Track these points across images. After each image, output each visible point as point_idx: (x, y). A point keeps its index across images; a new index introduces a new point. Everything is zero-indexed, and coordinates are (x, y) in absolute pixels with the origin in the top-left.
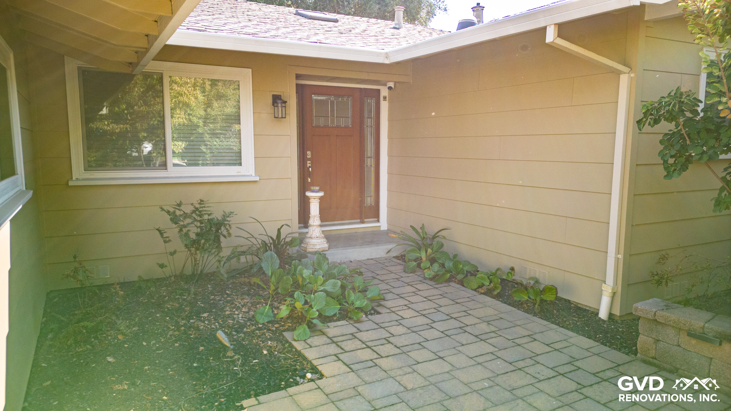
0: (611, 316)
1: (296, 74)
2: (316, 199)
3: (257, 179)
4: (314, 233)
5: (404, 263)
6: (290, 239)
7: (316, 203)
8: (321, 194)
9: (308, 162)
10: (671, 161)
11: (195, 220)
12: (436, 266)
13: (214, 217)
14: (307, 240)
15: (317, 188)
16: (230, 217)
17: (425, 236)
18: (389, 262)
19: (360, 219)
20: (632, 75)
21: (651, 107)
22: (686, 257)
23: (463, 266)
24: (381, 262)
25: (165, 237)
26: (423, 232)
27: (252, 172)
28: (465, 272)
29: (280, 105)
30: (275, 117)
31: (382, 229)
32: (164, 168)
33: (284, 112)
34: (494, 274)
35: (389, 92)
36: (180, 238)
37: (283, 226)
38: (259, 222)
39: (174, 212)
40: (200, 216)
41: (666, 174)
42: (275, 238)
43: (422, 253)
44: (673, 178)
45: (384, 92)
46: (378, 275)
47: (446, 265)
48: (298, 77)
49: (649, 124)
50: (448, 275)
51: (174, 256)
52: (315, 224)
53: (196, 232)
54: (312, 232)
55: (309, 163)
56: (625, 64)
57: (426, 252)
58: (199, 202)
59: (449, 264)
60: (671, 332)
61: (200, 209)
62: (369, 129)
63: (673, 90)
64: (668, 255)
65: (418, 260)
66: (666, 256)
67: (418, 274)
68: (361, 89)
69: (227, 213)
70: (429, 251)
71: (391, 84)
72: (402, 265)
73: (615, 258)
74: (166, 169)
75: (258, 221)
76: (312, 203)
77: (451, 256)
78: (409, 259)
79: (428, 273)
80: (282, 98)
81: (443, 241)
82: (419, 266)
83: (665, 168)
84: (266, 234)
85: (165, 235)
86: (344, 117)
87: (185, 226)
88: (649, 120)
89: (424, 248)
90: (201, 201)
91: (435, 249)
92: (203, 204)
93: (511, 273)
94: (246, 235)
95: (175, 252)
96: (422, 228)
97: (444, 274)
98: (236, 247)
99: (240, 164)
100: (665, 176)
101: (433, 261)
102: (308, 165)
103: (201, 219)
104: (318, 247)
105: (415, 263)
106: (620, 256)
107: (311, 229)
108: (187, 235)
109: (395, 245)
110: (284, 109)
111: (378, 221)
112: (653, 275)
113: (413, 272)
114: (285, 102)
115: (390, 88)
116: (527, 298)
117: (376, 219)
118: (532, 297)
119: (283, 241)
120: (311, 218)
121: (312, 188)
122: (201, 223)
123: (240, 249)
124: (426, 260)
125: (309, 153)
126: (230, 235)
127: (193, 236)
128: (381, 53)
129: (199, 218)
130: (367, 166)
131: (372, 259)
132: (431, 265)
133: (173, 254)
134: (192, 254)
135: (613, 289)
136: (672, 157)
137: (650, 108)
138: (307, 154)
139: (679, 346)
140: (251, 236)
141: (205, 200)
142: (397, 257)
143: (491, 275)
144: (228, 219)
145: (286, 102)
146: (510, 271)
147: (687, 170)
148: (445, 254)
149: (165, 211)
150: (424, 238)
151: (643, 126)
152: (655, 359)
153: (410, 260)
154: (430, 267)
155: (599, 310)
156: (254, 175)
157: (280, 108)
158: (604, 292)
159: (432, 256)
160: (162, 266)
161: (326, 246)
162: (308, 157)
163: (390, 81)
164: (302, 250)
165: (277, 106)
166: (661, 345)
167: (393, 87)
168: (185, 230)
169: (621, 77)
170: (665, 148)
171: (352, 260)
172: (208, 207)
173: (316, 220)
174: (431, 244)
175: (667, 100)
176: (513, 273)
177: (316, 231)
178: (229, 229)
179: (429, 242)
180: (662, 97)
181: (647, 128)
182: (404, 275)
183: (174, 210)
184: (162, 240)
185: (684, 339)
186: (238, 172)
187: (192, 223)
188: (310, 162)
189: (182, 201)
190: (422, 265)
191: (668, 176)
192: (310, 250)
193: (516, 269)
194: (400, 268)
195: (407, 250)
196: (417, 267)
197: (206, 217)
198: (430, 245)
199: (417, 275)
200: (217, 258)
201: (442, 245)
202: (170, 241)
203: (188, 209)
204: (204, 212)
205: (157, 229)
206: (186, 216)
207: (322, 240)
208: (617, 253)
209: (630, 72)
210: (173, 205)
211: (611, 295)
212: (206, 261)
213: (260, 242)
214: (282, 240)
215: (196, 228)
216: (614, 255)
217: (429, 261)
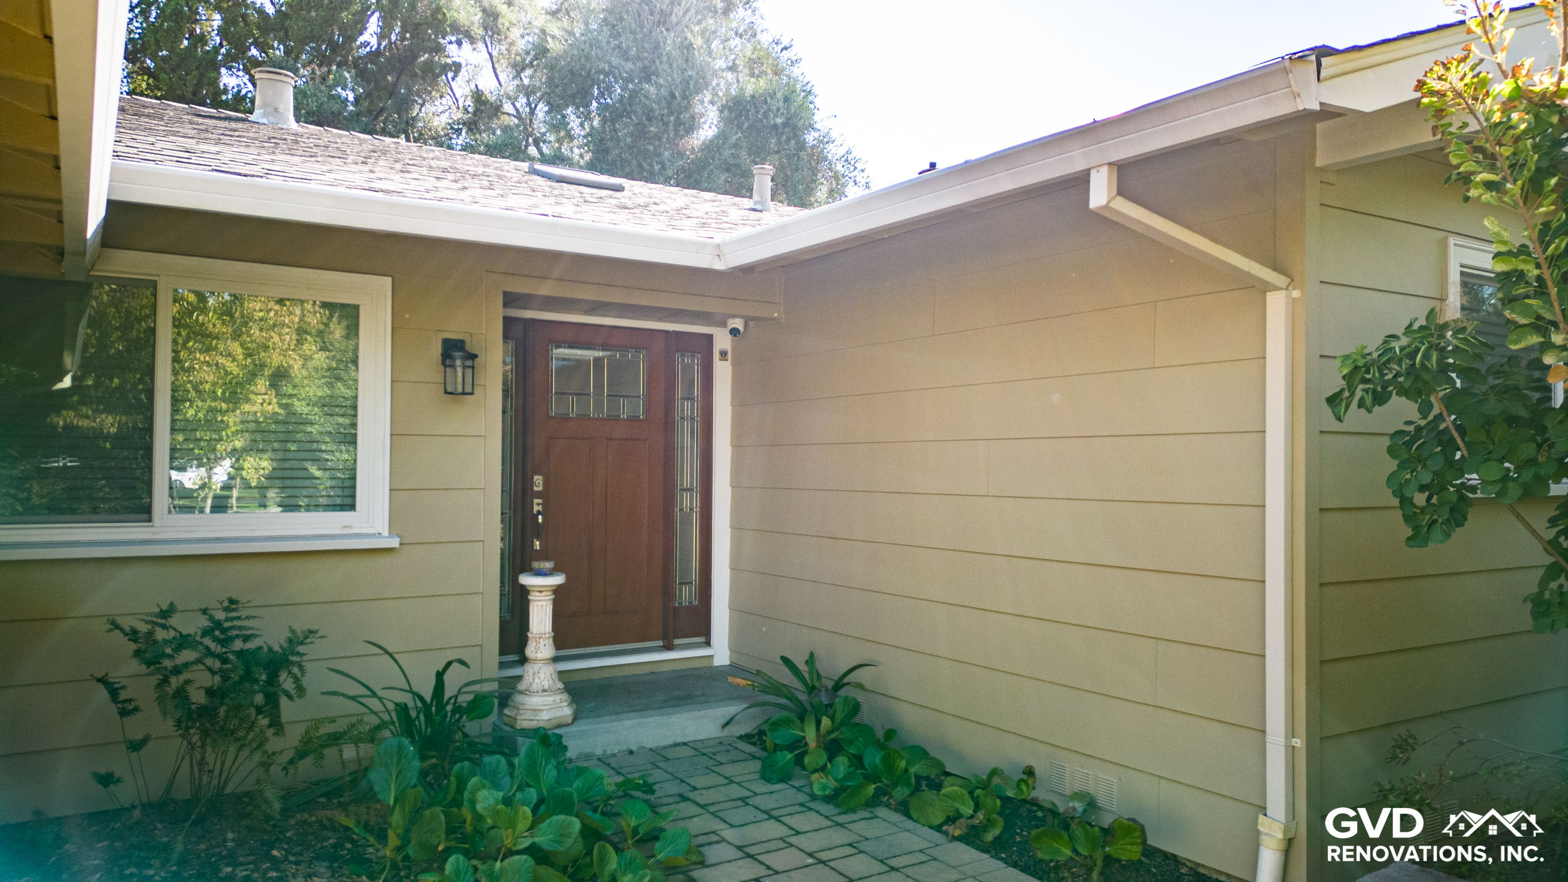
1: (506, 294)
2: (543, 594)
3: (395, 543)
4: (537, 681)
5: (763, 754)
6: (471, 697)
7: (544, 603)
8: (558, 580)
9: (536, 501)
10: (1420, 499)
11: (209, 652)
12: (841, 765)
13: (262, 644)
14: (519, 698)
15: (549, 565)
16: (307, 644)
17: (817, 684)
18: (728, 751)
19: (663, 639)
20: (1296, 294)
21: (1363, 361)
22: (1461, 744)
23: (908, 763)
24: (705, 751)
25: (125, 701)
26: (811, 672)
27: (381, 524)
28: (913, 780)
29: (458, 363)
30: (446, 392)
31: (717, 662)
32: (145, 516)
33: (469, 380)
34: (985, 785)
35: (732, 341)
36: (159, 703)
37: (449, 664)
38: (391, 655)
39: (150, 633)
40: (224, 642)
41: (1409, 532)
42: (428, 698)
43: (807, 728)
44: (1431, 545)
45: (722, 341)
46: (695, 789)
47: (867, 761)
48: (510, 300)
49: (1361, 404)
50: (871, 789)
51: (141, 752)
52: (540, 656)
53: (208, 684)
54: (531, 675)
55: (538, 504)
56: (1275, 267)
57: (818, 723)
58: (226, 604)
59: (873, 758)
61: (227, 625)
62: (687, 425)
63: (1416, 319)
64: (1415, 739)
65: (798, 746)
66: (1410, 741)
67: (797, 784)
68: (667, 333)
69: (300, 634)
70: (826, 722)
71: (738, 324)
72: (759, 758)
73: (1286, 746)
74: (150, 520)
75: (387, 652)
76: (535, 603)
77: (880, 734)
78: (776, 745)
79: (821, 783)
80: (468, 347)
81: (860, 697)
82: (799, 760)
83: (1407, 519)
84: (408, 688)
85: (123, 695)
86: (626, 396)
87: (177, 671)
88: (1359, 394)
89: (813, 715)
90: (232, 601)
91: (839, 716)
92: (234, 610)
93: (1026, 782)
94: (357, 690)
95: (145, 740)
96: (811, 661)
97: (861, 786)
98: (317, 723)
99: (352, 507)
100: (1409, 539)
101: (833, 748)
102: (536, 508)
103: (224, 650)
104: (545, 716)
105: (790, 756)
106: (1298, 742)
107: (529, 670)
108: (181, 694)
109: (745, 706)
110: (469, 372)
111: (708, 643)
112: (1382, 792)
113: (785, 777)
114: (473, 357)
115: (734, 332)
116: (1068, 852)
117: (703, 639)
118: (1081, 850)
119: (452, 701)
120: (530, 642)
121: (536, 565)
122: (225, 661)
123: (327, 729)
124: (818, 746)
125: (538, 479)
126: (301, 690)
127: (198, 697)
128: (705, 245)
129: (218, 649)
130: (682, 510)
131: (685, 744)
132: (831, 759)
133: (136, 746)
134: (192, 747)
135: (1286, 829)
136: (1422, 488)
137: (1361, 363)
138: (532, 483)
140: (367, 693)
141: (243, 599)
142: (746, 738)
143: (977, 788)
144: (300, 649)
145: (476, 356)
146: (1025, 777)
147: (1467, 523)
148: (866, 730)
149: (122, 630)
150: (814, 687)
151: (1346, 411)
153: (777, 748)
154: (826, 765)
156: (386, 533)
157: (459, 370)
158: (1263, 837)
159: (832, 736)
160: (106, 780)
161: (567, 711)
162: (535, 489)
163: (734, 316)
164: (506, 724)
165: (450, 366)
167: (741, 328)
168: (175, 682)
169: (1268, 298)
170: (1402, 466)
171: (634, 748)
172: (248, 618)
173: (542, 646)
174: (830, 705)
175: (1404, 341)
176: (1030, 782)
177: (542, 675)
178: (299, 674)
179: (824, 699)
180: (1389, 336)
181: (1355, 417)
182: (761, 787)
183: (150, 627)
184: (113, 709)
186: (345, 527)
187: (199, 661)
188: (540, 501)
189: (175, 603)
190: (807, 760)
191: (1417, 538)
192: (525, 724)
193: (1038, 771)
194: (756, 766)
195: (774, 719)
196: (795, 764)
197: (238, 645)
198: (827, 706)
199: (793, 786)
200: (257, 757)
201: (856, 708)
202: (136, 709)
203: (191, 624)
204: (235, 632)
205: (100, 680)
206: (183, 642)
207: (558, 698)
208: (1291, 735)
209: (1290, 287)
210: (146, 614)
212: (234, 762)
213: (391, 706)
214: (448, 702)
215: (208, 674)
216: (1282, 740)
217: (825, 749)
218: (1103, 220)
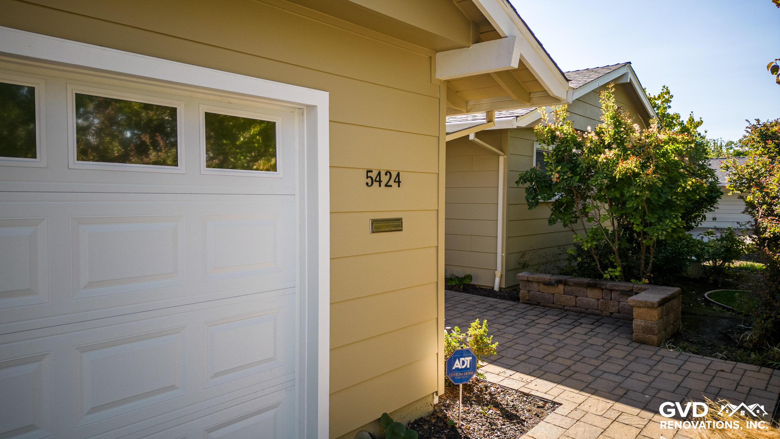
0: (500, 288)
10: (530, 201)
20: (505, 157)
49: (522, 183)
56: (500, 151)
60: (535, 285)
64: (525, 253)
73: (501, 256)
83: (528, 205)
88: (521, 181)
100: (529, 209)
112: (520, 264)
116: (455, 284)
118: (457, 283)
135: (501, 273)
136: (531, 199)
139: (539, 291)
147: (538, 205)
152: (529, 301)
155: (494, 287)
158: (496, 275)
166: (531, 292)
169: (499, 157)
170: (528, 195)
175: (530, 172)
181: (520, 185)
185: (542, 287)
208: (502, 253)
209: (504, 155)
211: (500, 276)
218: (472, 142)
